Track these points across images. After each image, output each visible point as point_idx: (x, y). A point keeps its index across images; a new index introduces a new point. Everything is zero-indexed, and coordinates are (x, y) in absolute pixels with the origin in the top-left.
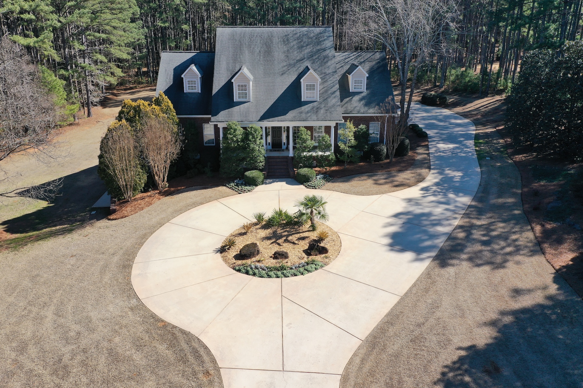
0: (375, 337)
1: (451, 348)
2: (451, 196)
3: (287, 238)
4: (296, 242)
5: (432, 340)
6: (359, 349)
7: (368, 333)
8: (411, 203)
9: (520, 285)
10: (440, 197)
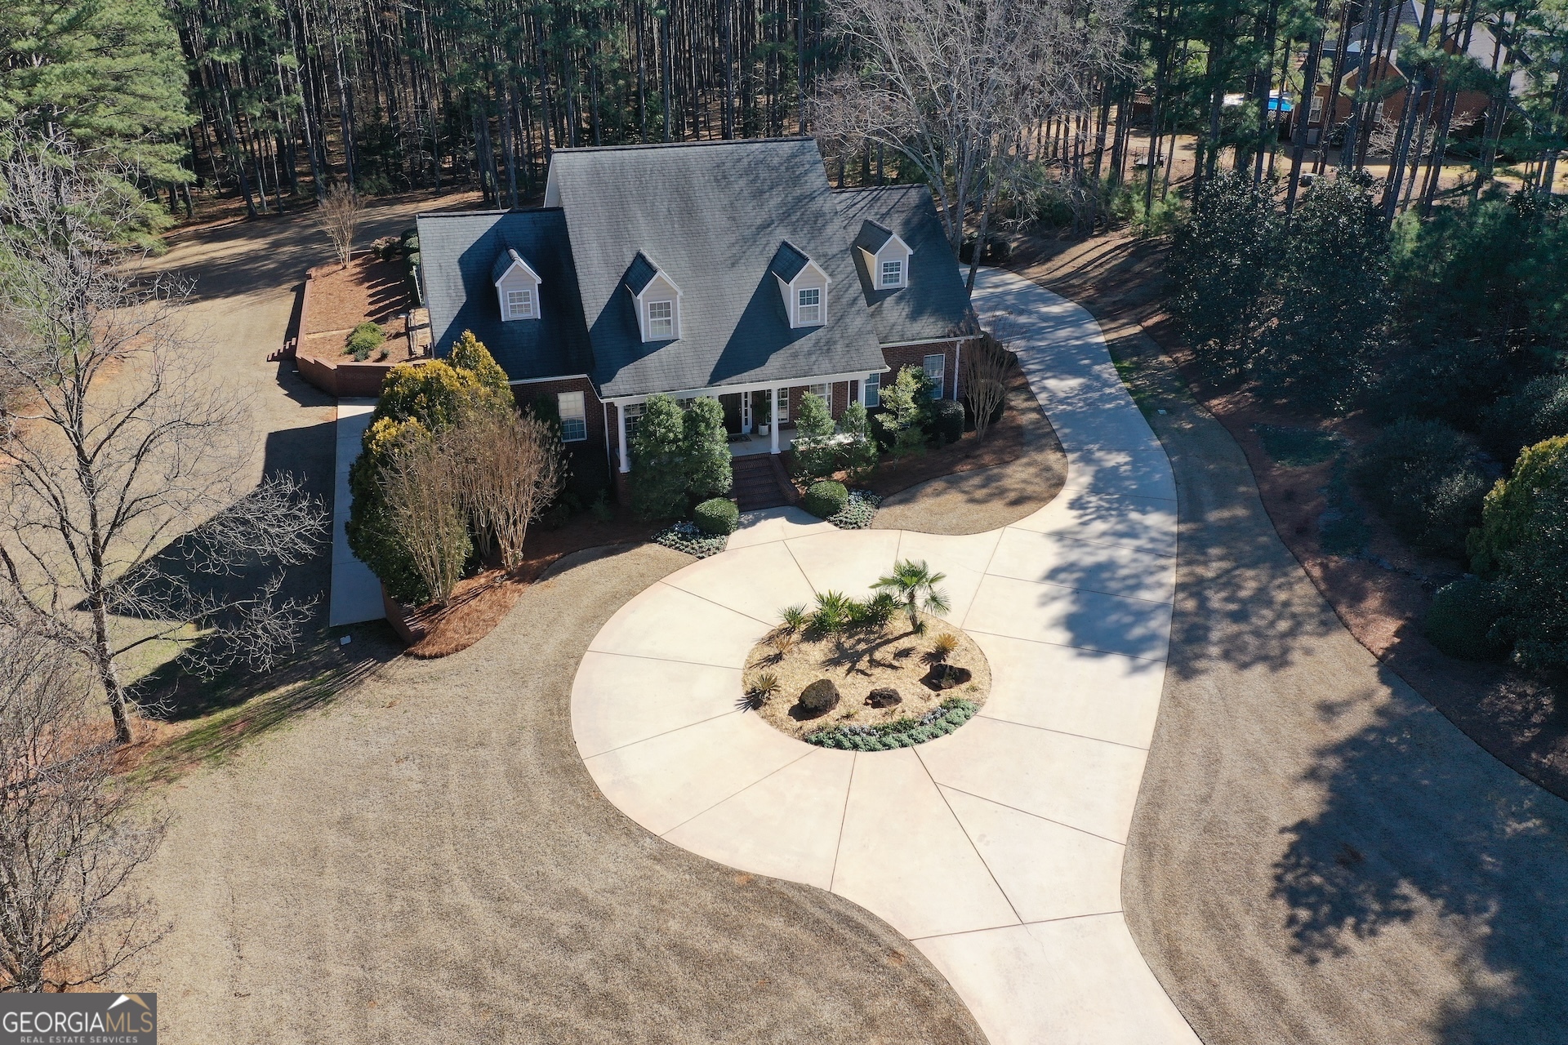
0: (1143, 835)
1: (1272, 831)
2: (1134, 516)
3: (871, 656)
4: (896, 663)
5: (1236, 823)
6: (1125, 861)
7: (1126, 828)
8: (1068, 542)
9: (1334, 696)
10: (1113, 520)
